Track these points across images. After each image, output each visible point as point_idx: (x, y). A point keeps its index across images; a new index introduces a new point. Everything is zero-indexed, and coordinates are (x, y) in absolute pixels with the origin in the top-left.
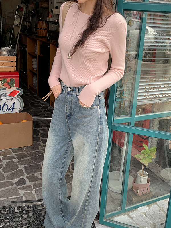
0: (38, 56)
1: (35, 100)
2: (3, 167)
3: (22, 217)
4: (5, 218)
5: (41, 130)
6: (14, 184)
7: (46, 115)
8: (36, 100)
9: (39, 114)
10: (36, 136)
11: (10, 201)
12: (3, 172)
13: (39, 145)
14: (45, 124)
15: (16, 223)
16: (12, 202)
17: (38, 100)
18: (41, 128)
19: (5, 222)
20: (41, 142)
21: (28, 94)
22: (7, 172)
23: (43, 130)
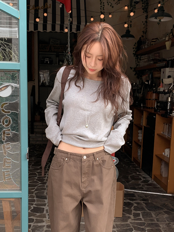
0: (143, 127)
1: (136, 173)
5: (135, 203)
7: (144, 189)
8: (138, 173)
9: (137, 187)
10: (128, 208)
13: (129, 218)
14: (141, 198)
17: (140, 173)
18: (136, 202)
20: (132, 215)
21: (131, 166)
23: (137, 203)
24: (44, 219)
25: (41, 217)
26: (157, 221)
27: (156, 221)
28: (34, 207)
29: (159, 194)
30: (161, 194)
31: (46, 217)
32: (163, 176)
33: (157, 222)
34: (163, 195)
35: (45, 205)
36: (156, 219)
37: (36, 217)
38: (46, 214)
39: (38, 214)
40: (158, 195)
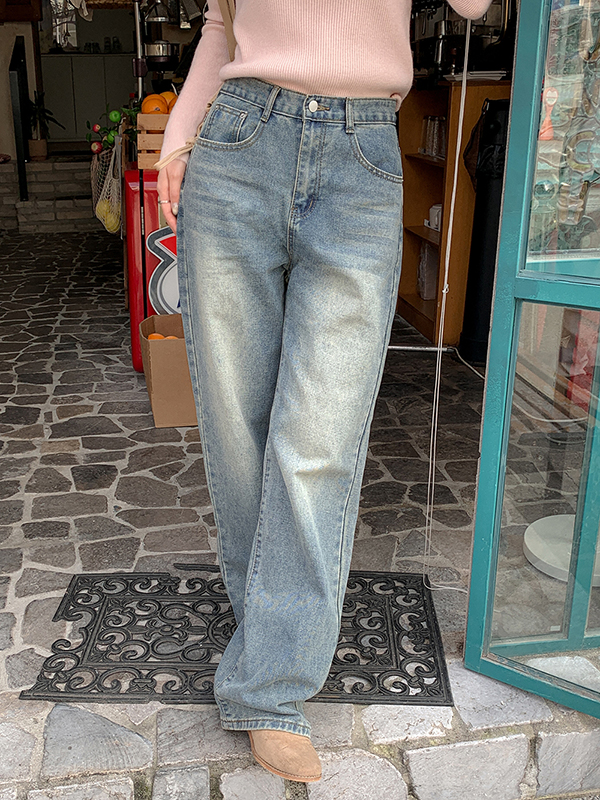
2: (181, 472)
3: (194, 609)
4: (140, 606)
6: (201, 519)
11: (169, 562)
12: (177, 485)
15: (170, 622)
16: (177, 566)
19: (135, 616)
22: (188, 485)
24: (36, 440)
25: (28, 435)
26: (402, 423)
27: (399, 424)
28: (7, 408)
29: (411, 348)
30: (418, 348)
31: (42, 435)
32: (425, 296)
33: (401, 427)
34: (422, 351)
35: (43, 400)
36: (399, 418)
37: (10, 435)
38: (45, 427)
39: (17, 427)
40: (407, 351)
